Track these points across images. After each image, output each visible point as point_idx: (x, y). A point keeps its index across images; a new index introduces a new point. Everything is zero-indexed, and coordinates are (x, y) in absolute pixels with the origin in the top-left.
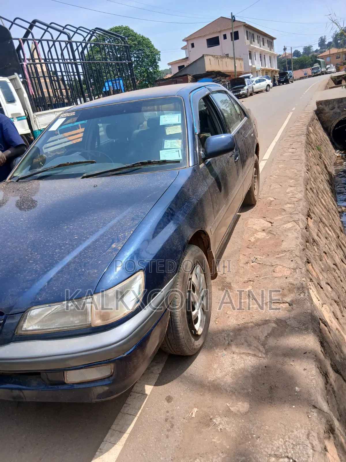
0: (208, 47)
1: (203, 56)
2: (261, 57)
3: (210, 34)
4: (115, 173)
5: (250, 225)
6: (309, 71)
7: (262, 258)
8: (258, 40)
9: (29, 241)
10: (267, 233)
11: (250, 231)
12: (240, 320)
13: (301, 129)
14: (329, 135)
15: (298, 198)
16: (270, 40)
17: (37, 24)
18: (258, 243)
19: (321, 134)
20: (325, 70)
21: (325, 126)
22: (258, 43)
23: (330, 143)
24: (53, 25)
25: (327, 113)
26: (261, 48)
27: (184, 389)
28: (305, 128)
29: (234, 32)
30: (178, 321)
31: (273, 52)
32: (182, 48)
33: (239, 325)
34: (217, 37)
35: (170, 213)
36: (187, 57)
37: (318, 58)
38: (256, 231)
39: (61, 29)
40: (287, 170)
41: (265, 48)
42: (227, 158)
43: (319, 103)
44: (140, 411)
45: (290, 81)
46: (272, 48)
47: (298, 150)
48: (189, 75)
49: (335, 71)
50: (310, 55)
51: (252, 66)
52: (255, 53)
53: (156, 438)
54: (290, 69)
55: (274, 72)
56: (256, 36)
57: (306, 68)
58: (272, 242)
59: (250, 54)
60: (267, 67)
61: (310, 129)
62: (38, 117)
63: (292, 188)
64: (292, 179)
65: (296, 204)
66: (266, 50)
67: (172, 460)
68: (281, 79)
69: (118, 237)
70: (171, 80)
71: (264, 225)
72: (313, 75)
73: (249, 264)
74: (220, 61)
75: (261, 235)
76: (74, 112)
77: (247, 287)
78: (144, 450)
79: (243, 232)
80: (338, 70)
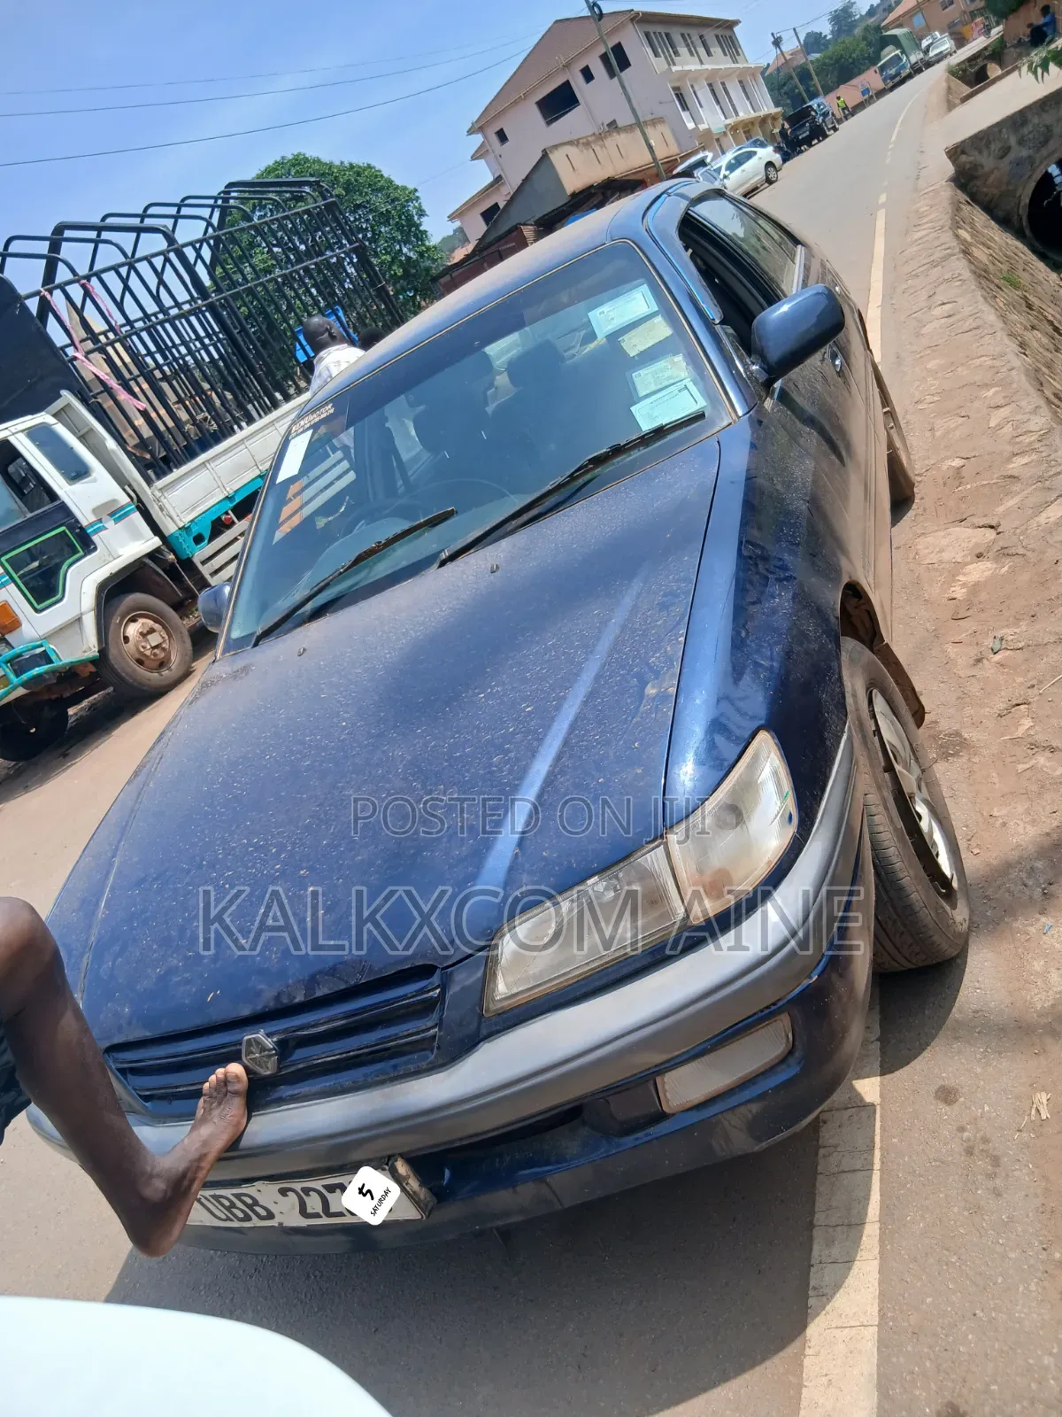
0: (549, 123)
1: (545, 155)
2: (713, 91)
3: (542, 83)
4: (525, 517)
5: (932, 556)
6: (871, 78)
7: (1017, 631)
8: (688, 45)
9: (401, 766)
10: (996, 559)
11: (938, 574)
12: (1043, 819)
13: (937, 243)
14: (1019, 234)
15: (1038, 429)
16: (722, 32)
17: (68, 234)
18: (983, 596)
19: (996, 238)
20: (921, 55)
21: (1001, 214)
22: (692, 54)
23: (1034, 258)
24: (110, 221)
25: (992, 172)
26: (705, 67)
27: (978, 1056)
28: (947, 237)
29: (613, 49)
30: (894, 859)
31: (745, 65)
32: (474, 158)
33: (1048, 834)
34: (564, 84)
35: (758, 556)
36: (496, 176)
37: (887, 28)
38: (958, 567)
39: (136, 221)
40: (960, 369)
41: (719, 62)
42: (816, 368)
43: (956, 152)
44: (877, 1153)
45: (829, 129)
46: (738, 54)
47: (961, 301)
48: (525, 224)
49: (954, 48)
50: (858, 31)
51: (697, 128)
52: (692, 86)
53: (965, 1209)
54: (813, 96)
55: (769, 121)
56: (677, 38)
57: (860, 74)
58: (1024, 577)
59: (680, 97)
60: (742, 115)
61: (963, 233)
62: (166, 494)
63: (1002, 410)
64: (987, 386)
65: (1041, 449)
66: (722, 67)
67: (1044, 1249)
68: (798, 133)
69: (648, 664)
70: (477, 258)
71: (974, 540)
72: (891, 84)
73: (985, 661)
74: (597, 149)
75: (979, 571)
76: (327, 404)
77: (1017, 725)
78: (948, 1250)
79: (918, 582)
80: (961, 41)
